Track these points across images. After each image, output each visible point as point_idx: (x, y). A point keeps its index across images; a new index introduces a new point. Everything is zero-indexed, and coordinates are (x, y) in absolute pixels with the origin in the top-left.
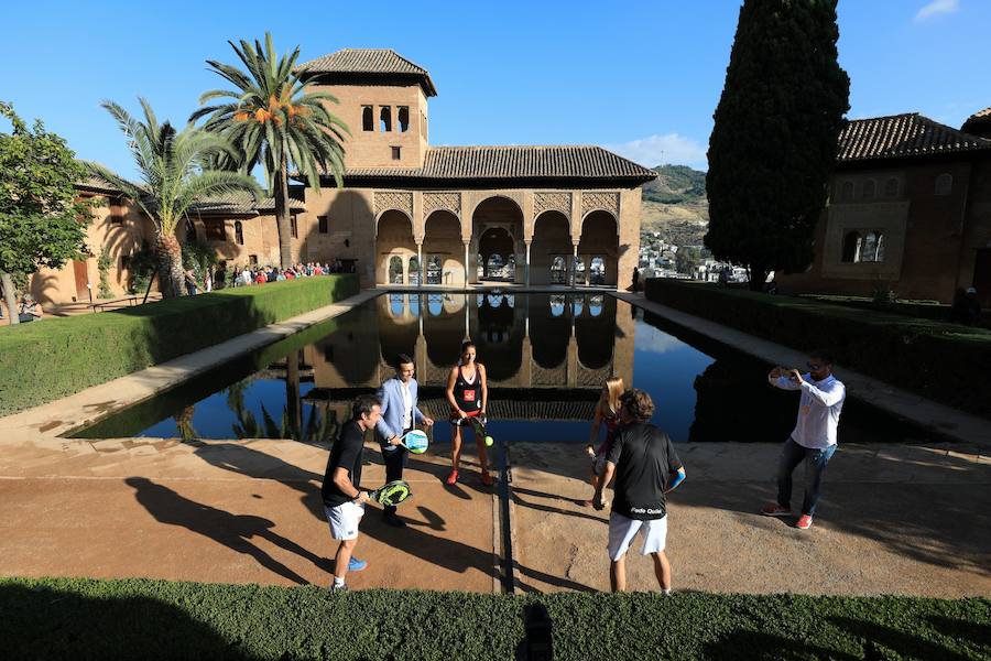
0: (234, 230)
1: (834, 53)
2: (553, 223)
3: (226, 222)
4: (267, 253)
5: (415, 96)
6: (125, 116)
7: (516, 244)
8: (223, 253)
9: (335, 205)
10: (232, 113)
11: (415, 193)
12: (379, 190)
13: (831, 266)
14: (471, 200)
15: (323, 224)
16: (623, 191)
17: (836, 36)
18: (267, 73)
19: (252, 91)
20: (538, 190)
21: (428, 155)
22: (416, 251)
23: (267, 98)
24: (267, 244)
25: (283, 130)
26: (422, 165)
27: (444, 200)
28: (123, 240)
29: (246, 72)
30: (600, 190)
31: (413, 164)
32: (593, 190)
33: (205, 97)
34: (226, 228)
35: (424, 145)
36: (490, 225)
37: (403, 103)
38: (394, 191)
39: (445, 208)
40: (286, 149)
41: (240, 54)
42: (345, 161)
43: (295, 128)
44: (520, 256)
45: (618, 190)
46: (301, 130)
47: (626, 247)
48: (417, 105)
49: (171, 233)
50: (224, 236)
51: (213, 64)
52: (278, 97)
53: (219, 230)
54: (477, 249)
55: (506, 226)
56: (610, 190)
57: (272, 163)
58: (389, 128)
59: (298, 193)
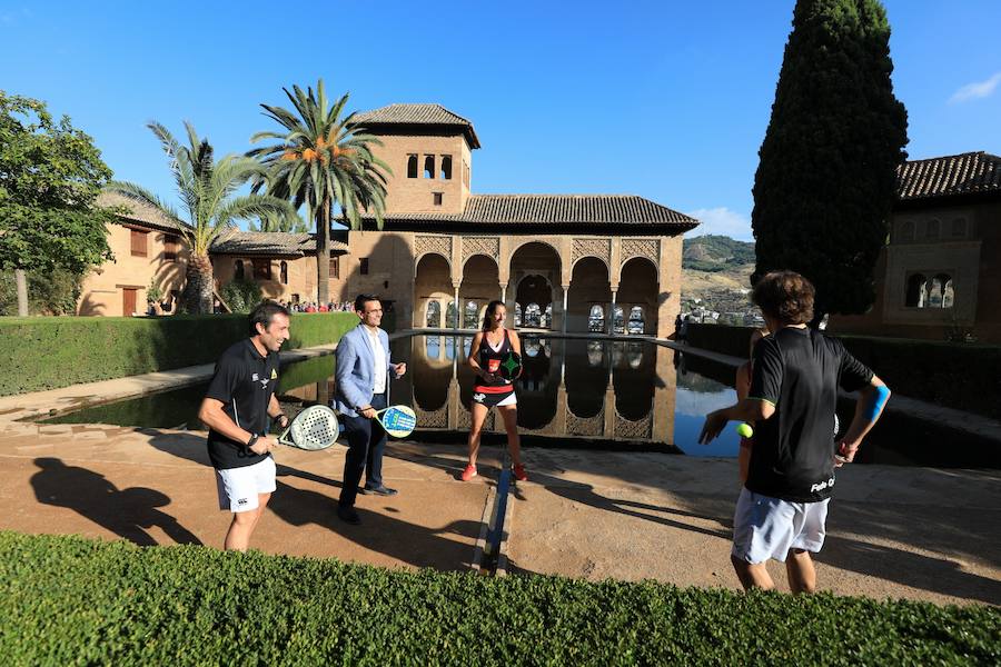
0: (280, 270)
1: (889, 86)
2: (591, 269)
3: (273, 261)
4: (309, 293)
5: (458, 145)
6: (168, 137)
7: (553, 291)
8: (268, 291)
9: (378, 248)
10: (282, 153)
11: (454, 237)
12: (420, 234)
13: (893, 311)
14: (508, 246)
15: (365, 266)
16: (664, 239)
17: (890, 68)
18: (316, 115)
19: (300, 131)
20: (577, 237)
21: (469, 202)
22: (454, 295)
23: (315, 139)
24: (309, 283)
25: (327, 168)
26: (463, 210)
27: (483, 245)
28: (174, 276)
29: (297, 115)
30: (640, 237)
31: (454, 209)
32: (633, 237)
33: (256, 136)
34: (272, 267)
35: (466, 193)
36: (527, 273)
37: (447, 152)
38: (434, 235)
39: (483, 252)
40: (330, 189)
41: (293, 100)
42: (386, 201)
43: (338, 166)
44: (557, 303)
45: (659, 237)
46: (345, 170)
47: (667, 295)
48: (460, 154)
49: (204, 253)
50: (269, 276)
51: (267, 108)
52: (325, 138)
53: (265, 270)
54: (514, 296)
55: (543, 273)
56: (650, 237)
57: (315, 199)
58: (432, 176)
59: (342, 237)
